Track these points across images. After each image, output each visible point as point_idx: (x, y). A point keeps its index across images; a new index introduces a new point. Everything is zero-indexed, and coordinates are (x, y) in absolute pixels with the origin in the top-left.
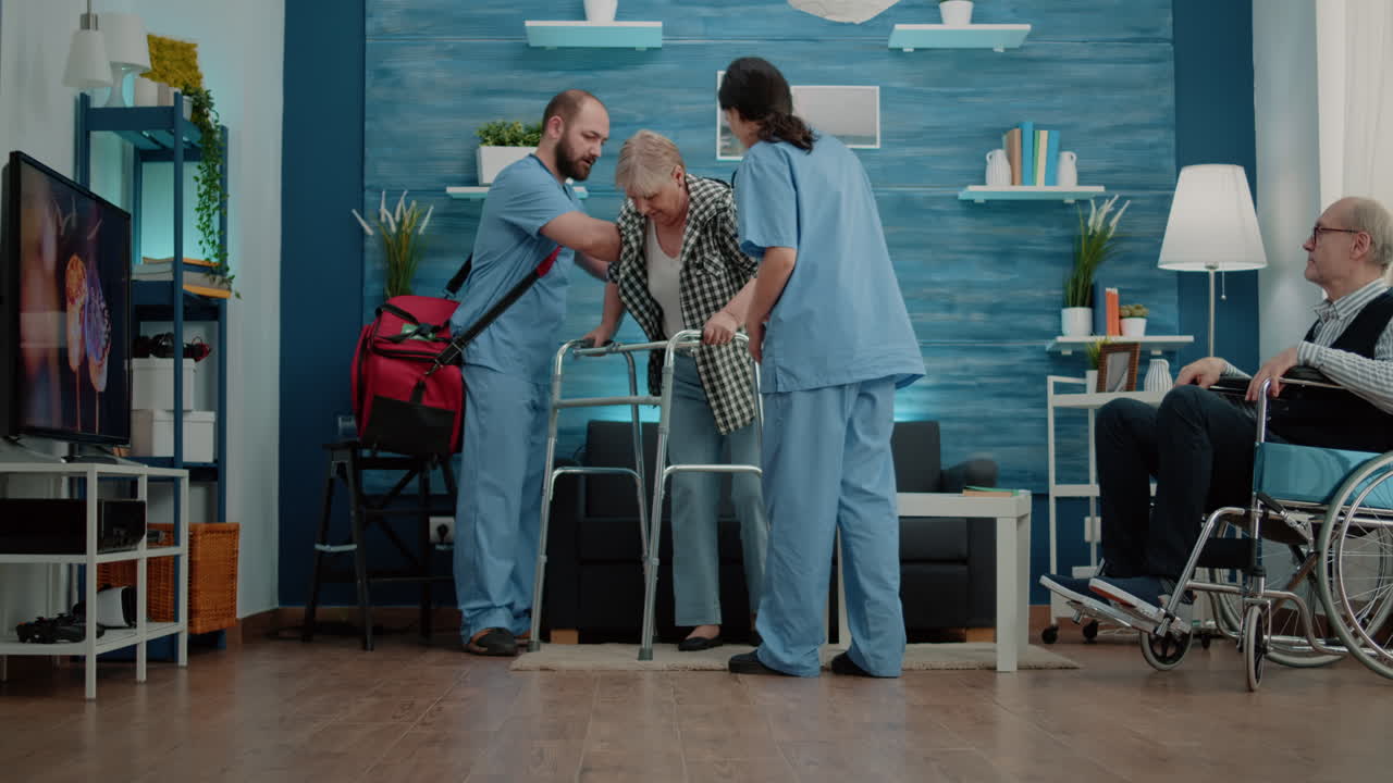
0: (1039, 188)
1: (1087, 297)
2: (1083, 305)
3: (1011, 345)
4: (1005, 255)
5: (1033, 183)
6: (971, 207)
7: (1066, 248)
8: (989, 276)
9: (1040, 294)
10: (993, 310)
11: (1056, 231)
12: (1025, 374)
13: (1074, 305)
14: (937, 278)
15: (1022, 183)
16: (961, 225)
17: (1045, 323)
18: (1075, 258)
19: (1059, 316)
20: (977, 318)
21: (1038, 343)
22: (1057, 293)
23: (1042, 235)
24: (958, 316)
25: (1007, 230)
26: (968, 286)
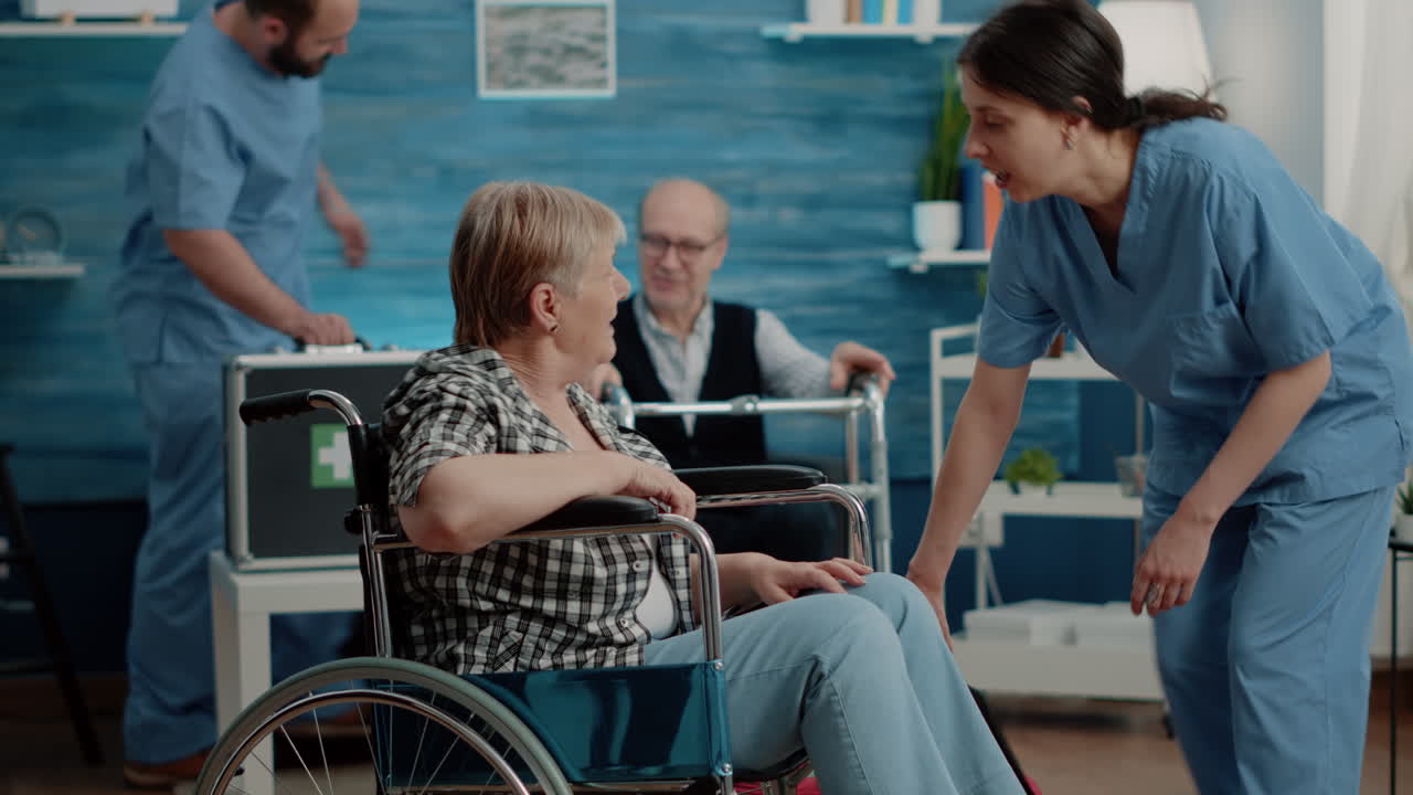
0: (889, 26)
1: (954, 186)
2: (947, 198)
3: (838, 256)
4: (829, 120)
5: (878, 18)
6: (782, 50)
7: (919, 110)
8: (806, 152)
9: (879, 179)
10: (812, 203)
11: (907, 85)
12: (860, 301)
13: (935, 197)
14: (731, 155)
15: (864, 19)
16: (764, 75)
17: (888, 223)
18: (932, 125)
19: (908, 213)
20: (789, 217)
21: (877, 253)
22: (906, 178)
23: (883, 90)
24: (761, 214)
25: (832, 82)
26: (775, 168)
